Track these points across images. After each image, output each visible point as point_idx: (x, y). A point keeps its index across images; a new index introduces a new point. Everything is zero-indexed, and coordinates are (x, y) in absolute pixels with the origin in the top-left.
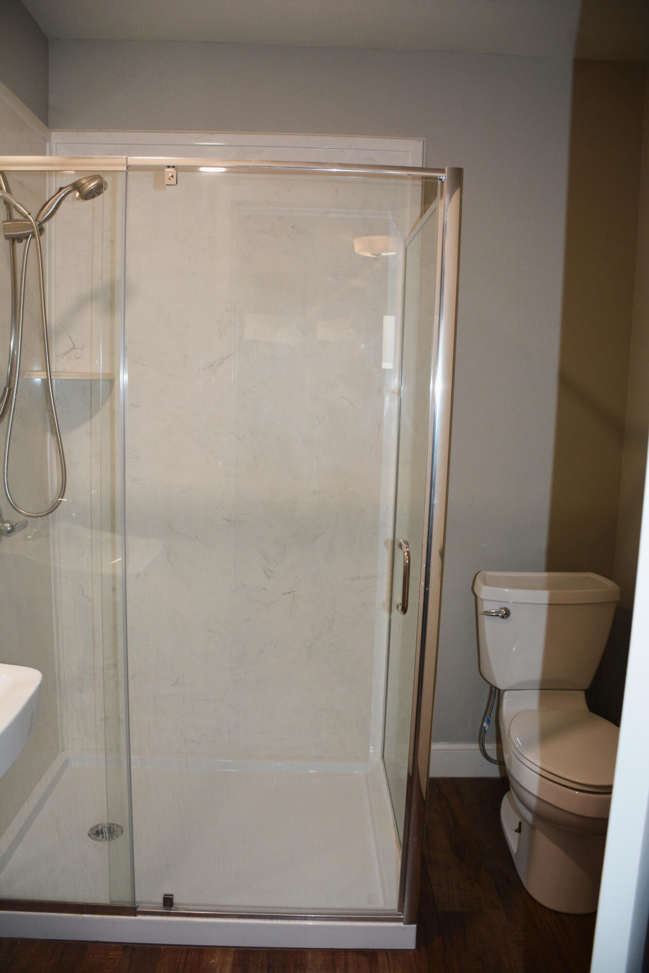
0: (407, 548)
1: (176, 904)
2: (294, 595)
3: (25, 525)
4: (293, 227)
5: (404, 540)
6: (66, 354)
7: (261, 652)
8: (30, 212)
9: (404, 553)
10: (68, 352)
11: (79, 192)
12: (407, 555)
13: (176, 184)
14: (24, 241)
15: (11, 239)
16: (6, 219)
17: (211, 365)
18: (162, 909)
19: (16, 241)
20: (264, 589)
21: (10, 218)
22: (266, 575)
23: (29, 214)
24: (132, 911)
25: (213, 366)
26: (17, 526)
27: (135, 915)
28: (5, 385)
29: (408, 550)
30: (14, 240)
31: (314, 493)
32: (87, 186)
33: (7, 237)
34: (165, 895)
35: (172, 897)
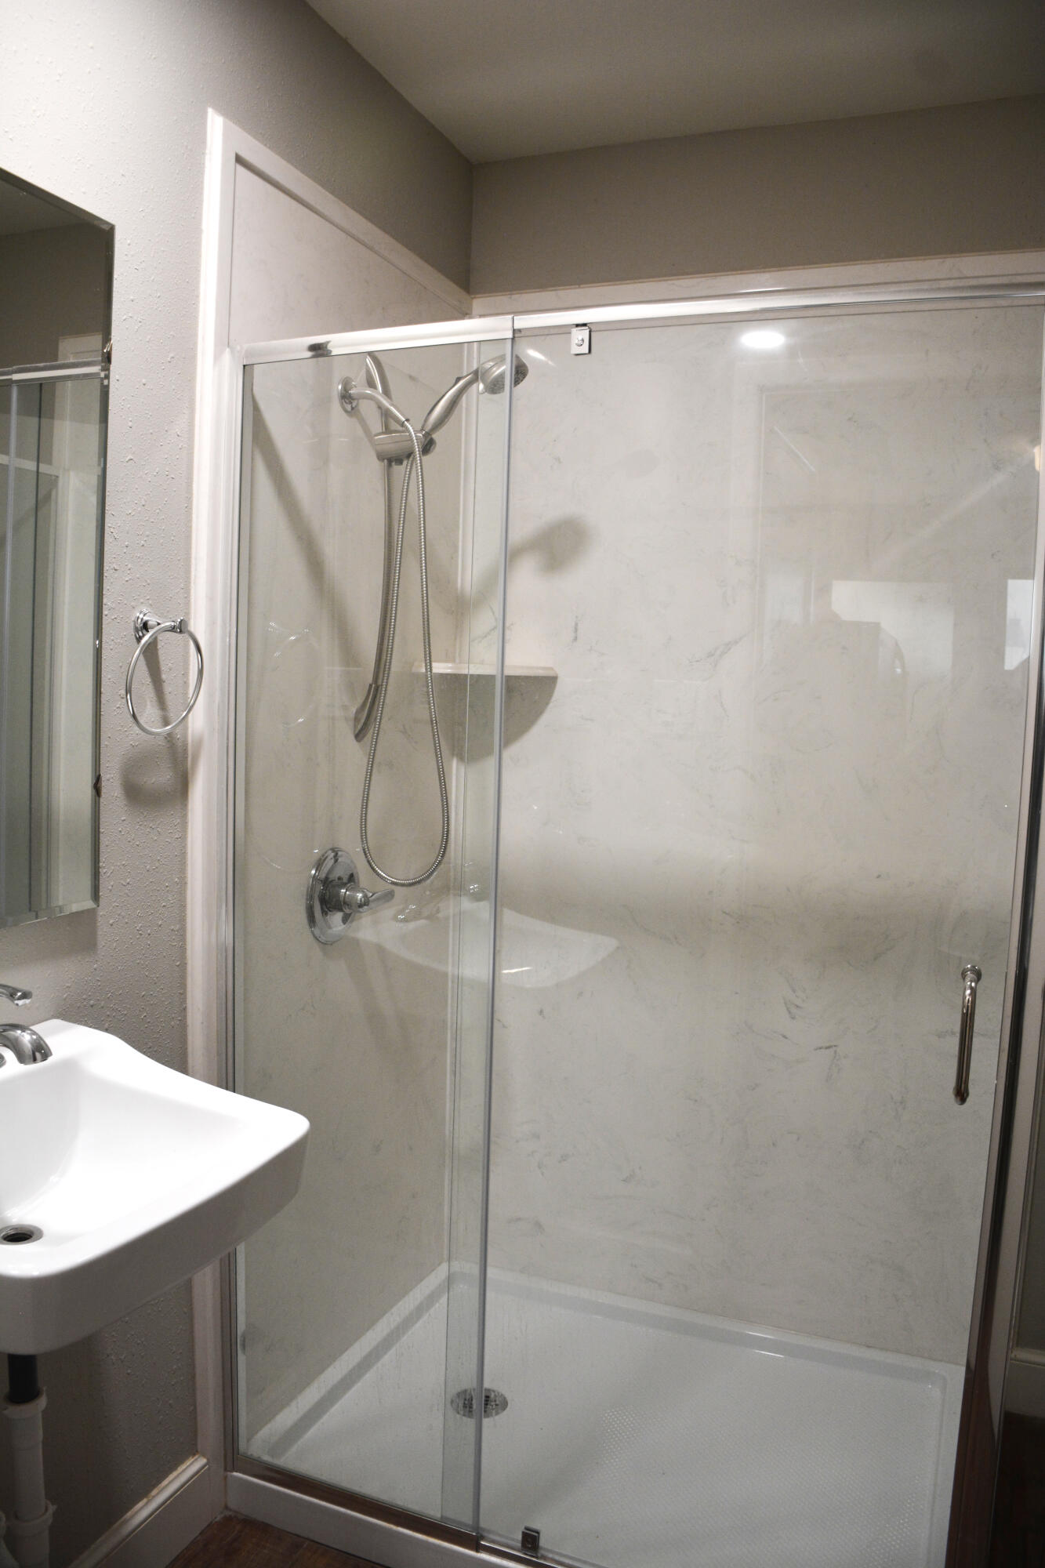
0: (971, 981)
1: (545, 1549)
2: (835, 1052)
3: (389, 896)
4: (850, 419)
5: (974, 967)
6: (486, 636)
7: (774, 1144)
8: (409, 417)
9: (965, 990)
10: (489, 633)
11: (483, 383)
12: (970, 995)
13: (587, 352)
14: (405, 462)
15: (386, 461)
16: (381, 431)
17: (710, 655)
18: (519, 1551)
19: (393, 463)
20: (785, 1037)
21: (386, 429)
22: (790, 1012)
23: (407, 420)
24: (474, 1543)
25: (713, 655)
26: (373, 897)
27: (477, 1551)
28: (371, 682)
29: (973, 984)
30: (393, 459)
31: (879, 877)
32: (495, 371)
33: (381, 457)
34: (527, 1529)
35: (536, 1534)
